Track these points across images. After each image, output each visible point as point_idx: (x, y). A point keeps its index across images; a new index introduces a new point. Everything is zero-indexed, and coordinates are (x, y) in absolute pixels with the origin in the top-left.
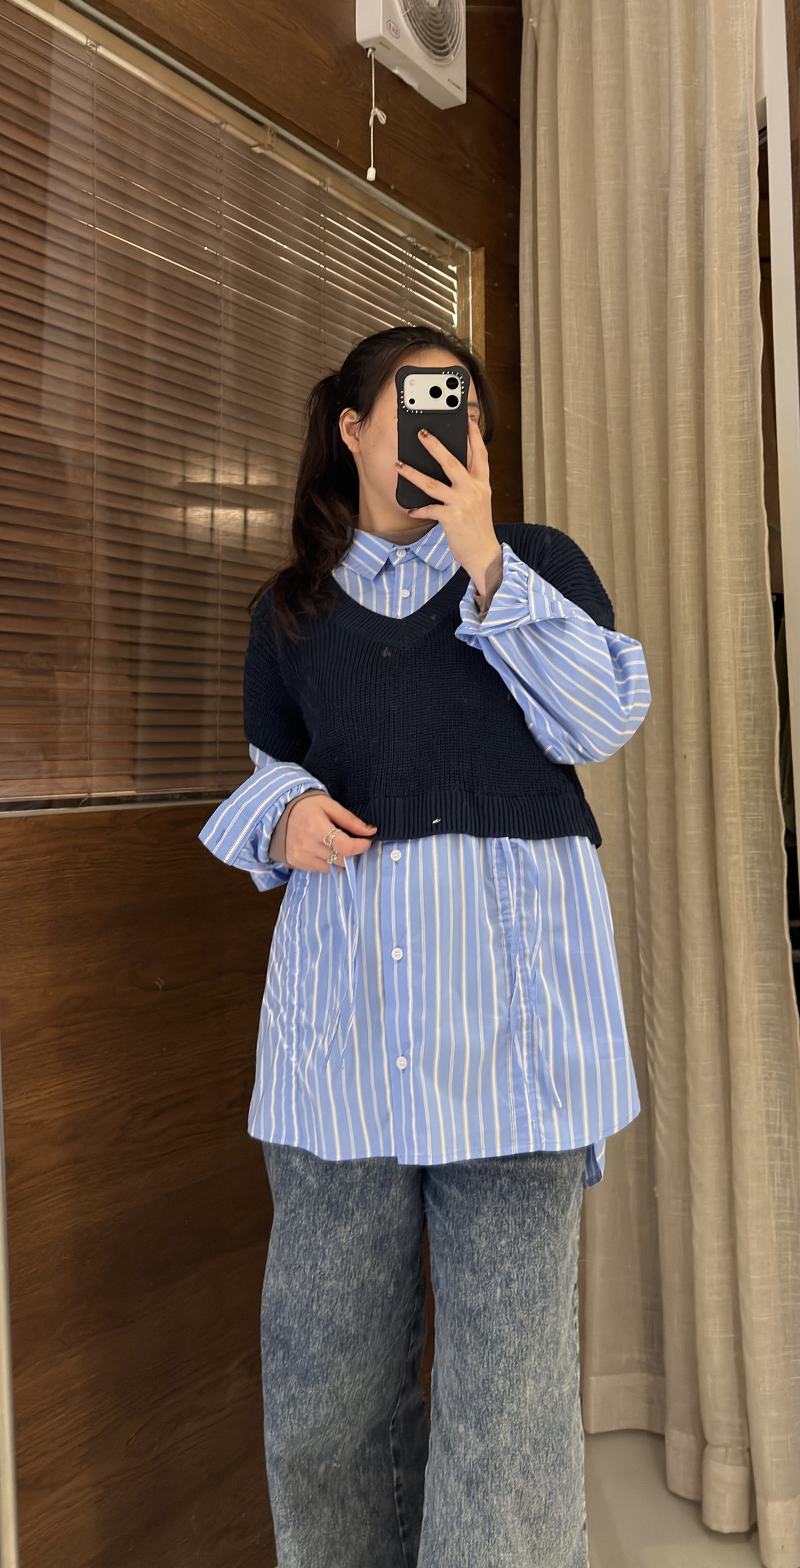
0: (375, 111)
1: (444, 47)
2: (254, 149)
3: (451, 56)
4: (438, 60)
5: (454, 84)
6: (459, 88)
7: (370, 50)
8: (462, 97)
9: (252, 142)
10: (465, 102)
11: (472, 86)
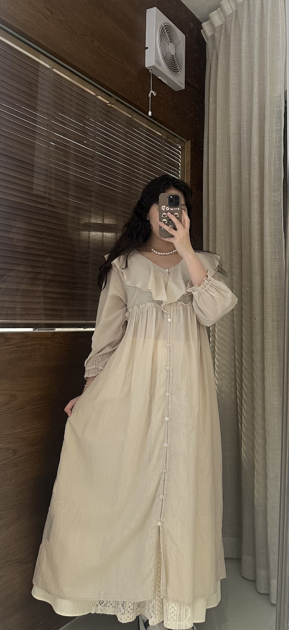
0: (152, 91)
1: (177, 69)
2: (108, 104)
3: (179, 72)
4: (175, 74)
5: (180, 82)
6: (182, 84)
7: (150, 70)
8: (183, 87)
9: (108, 102)
10: (184, 89)
11: (187, 83)
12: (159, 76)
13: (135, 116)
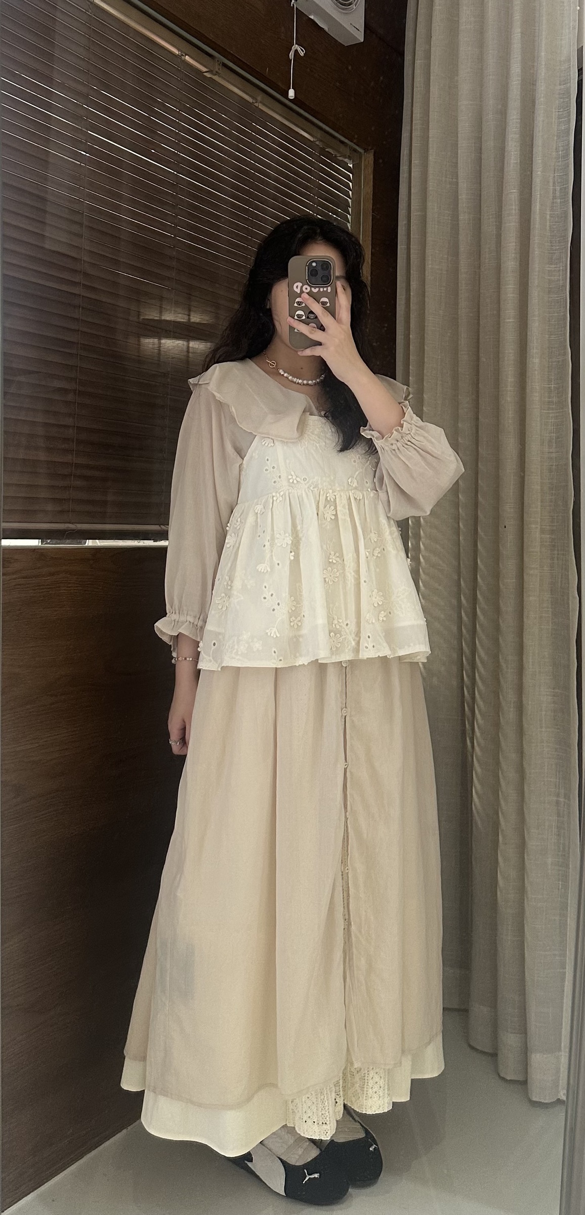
0: (296, 47)
2: (205, 74)
3: (355, 7)
4: (343, 9)
5: (355, 27)
6: (358, 30)
7: (293, 1)
8: (360, 37)
9: (204, 69)
10: (362, 41)
11: (368, 28)
12: (310, 14)
13: (259, 98)
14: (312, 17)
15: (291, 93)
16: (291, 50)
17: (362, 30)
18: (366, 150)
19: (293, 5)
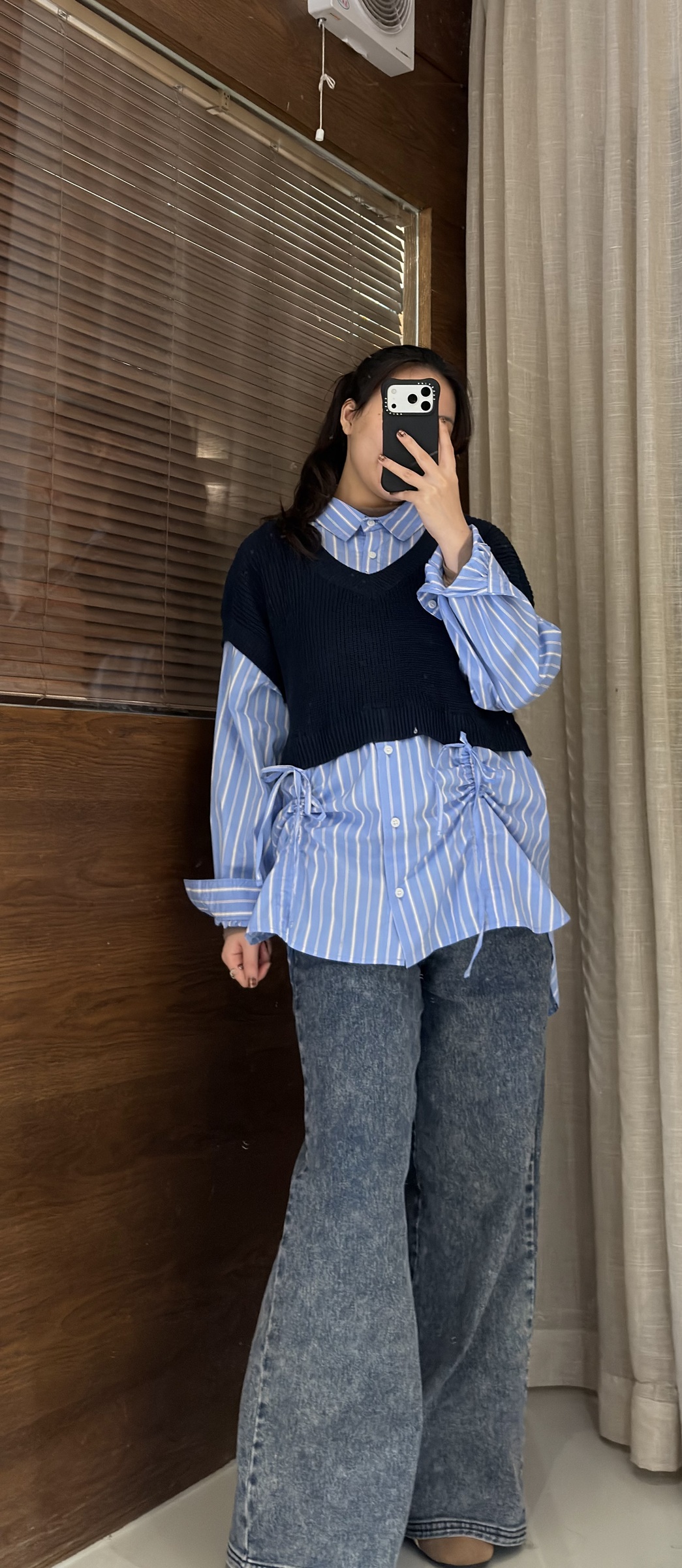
0: (325, 77)
1: (393, 18)
2: (209, 111)
3: (401, 27)
4: (386, 30)
5: (403, 53)
6: (408, 56)
7: (321, 20)
8: (410, 65)
9: (208, 105)
10: (413, 70)
11: (420, 54)
12: (343, 38)
13: (279, 142)
14: (346, 40)
15: (320, 135)
16: (319, 81)
17: (412, 54)
18: (422, 209)
19: (321, 26)
